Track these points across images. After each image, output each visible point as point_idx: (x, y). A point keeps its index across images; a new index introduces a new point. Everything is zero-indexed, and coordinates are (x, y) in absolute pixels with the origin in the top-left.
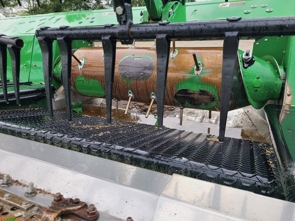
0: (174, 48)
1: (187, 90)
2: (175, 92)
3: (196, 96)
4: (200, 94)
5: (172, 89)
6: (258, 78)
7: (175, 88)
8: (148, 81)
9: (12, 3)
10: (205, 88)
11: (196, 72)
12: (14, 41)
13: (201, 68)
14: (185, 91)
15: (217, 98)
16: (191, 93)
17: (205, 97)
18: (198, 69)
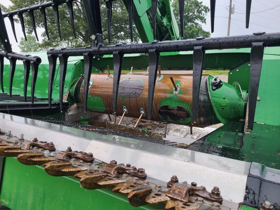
0: (160, 74)
1: (167, 106)
2: (159, 108)
3: (175, 112)
4: (178, 110)
5: (156, 105)
6: (224, 98)
7: (158, 105)
8: (138, 98)
9: (54, 44)
10: (181, 105)
11: (174, 92)
12: (35, 59)
13: (178, 89)
14: (166, 107)
15: (191, 114)
16: (171, 109)
17: (182, 112)
18: (176, 90)
